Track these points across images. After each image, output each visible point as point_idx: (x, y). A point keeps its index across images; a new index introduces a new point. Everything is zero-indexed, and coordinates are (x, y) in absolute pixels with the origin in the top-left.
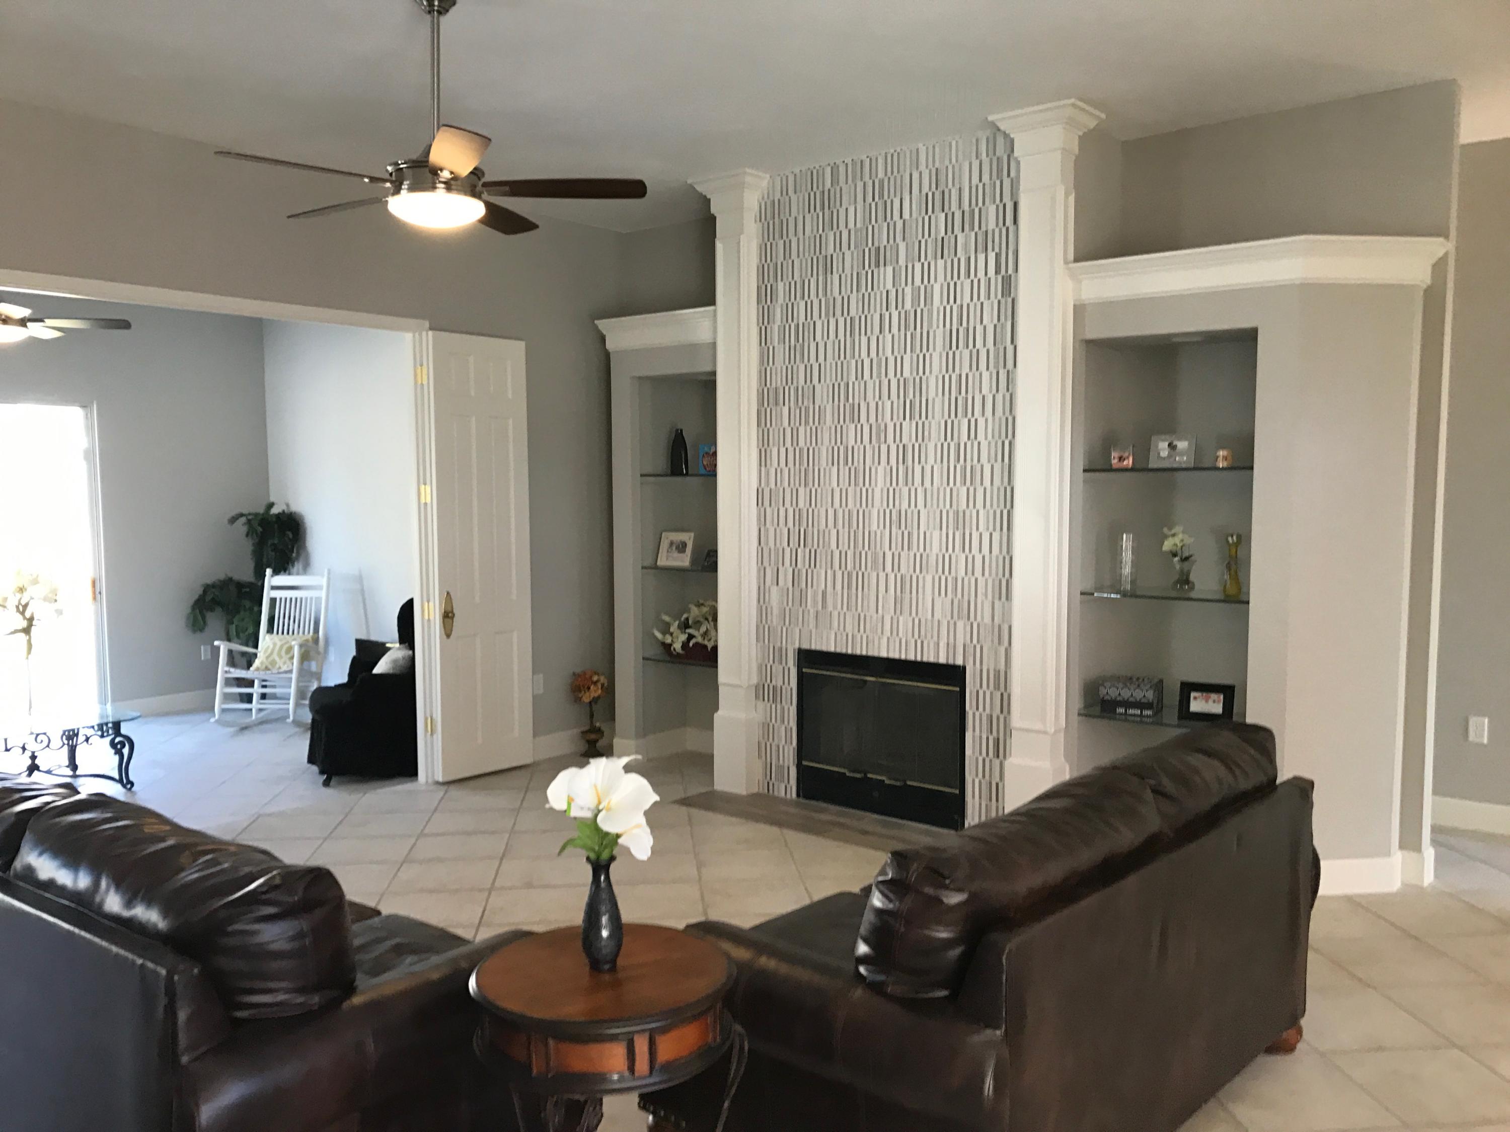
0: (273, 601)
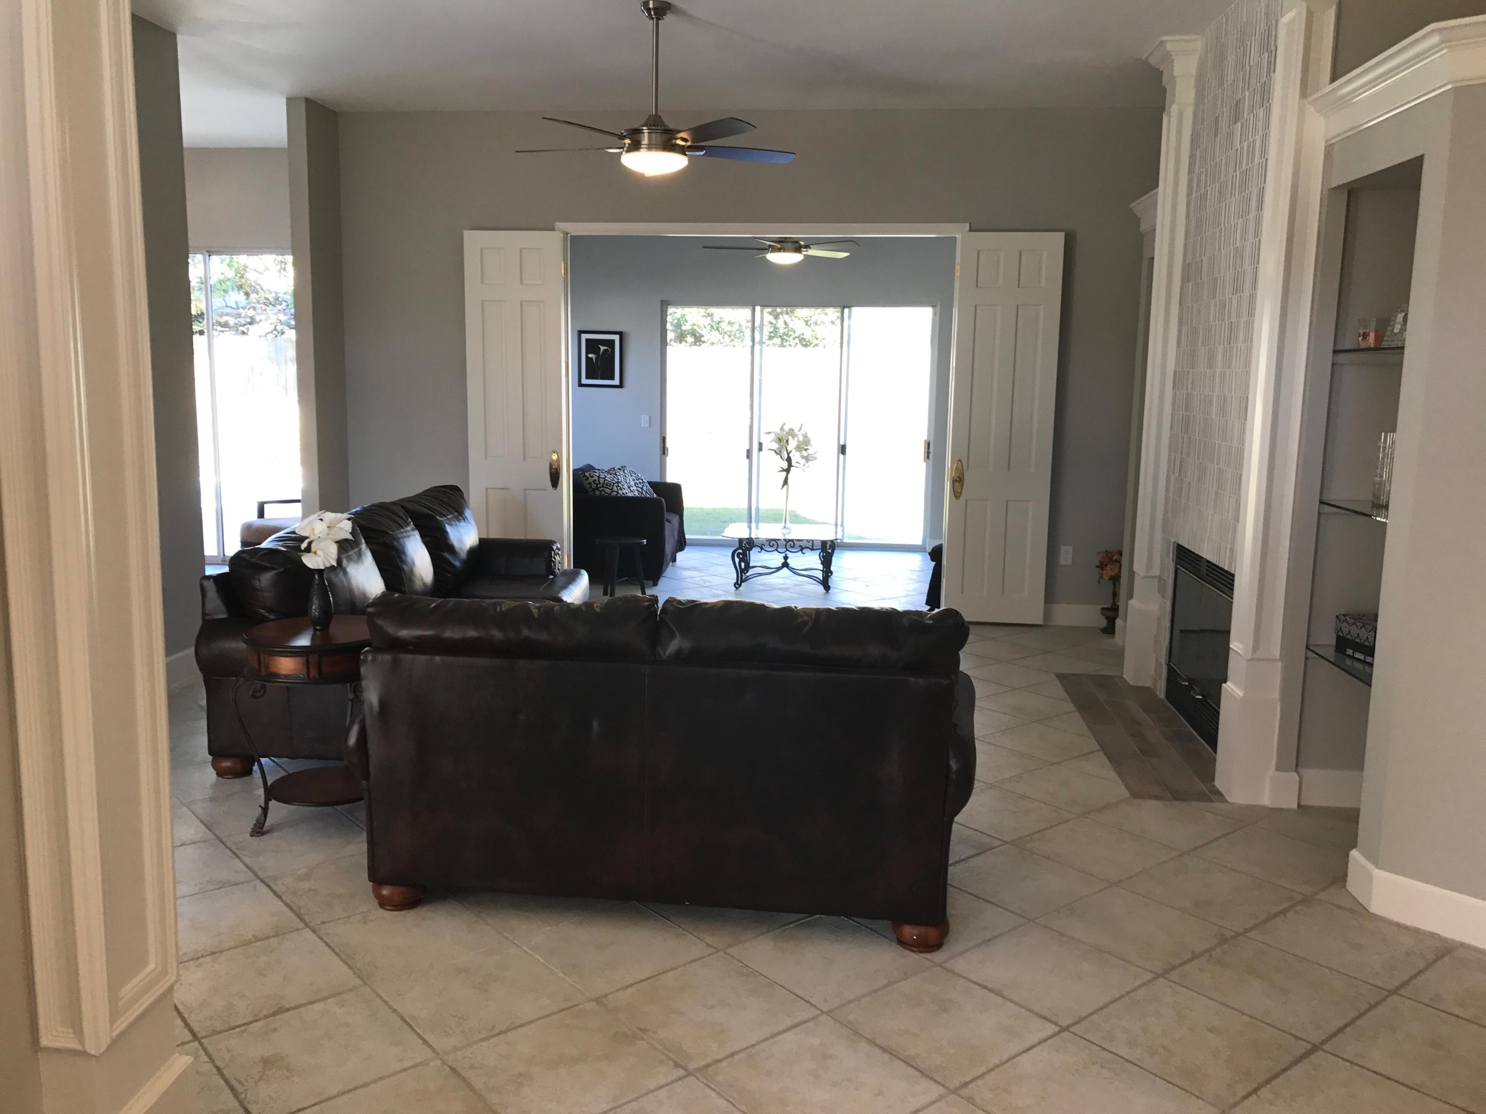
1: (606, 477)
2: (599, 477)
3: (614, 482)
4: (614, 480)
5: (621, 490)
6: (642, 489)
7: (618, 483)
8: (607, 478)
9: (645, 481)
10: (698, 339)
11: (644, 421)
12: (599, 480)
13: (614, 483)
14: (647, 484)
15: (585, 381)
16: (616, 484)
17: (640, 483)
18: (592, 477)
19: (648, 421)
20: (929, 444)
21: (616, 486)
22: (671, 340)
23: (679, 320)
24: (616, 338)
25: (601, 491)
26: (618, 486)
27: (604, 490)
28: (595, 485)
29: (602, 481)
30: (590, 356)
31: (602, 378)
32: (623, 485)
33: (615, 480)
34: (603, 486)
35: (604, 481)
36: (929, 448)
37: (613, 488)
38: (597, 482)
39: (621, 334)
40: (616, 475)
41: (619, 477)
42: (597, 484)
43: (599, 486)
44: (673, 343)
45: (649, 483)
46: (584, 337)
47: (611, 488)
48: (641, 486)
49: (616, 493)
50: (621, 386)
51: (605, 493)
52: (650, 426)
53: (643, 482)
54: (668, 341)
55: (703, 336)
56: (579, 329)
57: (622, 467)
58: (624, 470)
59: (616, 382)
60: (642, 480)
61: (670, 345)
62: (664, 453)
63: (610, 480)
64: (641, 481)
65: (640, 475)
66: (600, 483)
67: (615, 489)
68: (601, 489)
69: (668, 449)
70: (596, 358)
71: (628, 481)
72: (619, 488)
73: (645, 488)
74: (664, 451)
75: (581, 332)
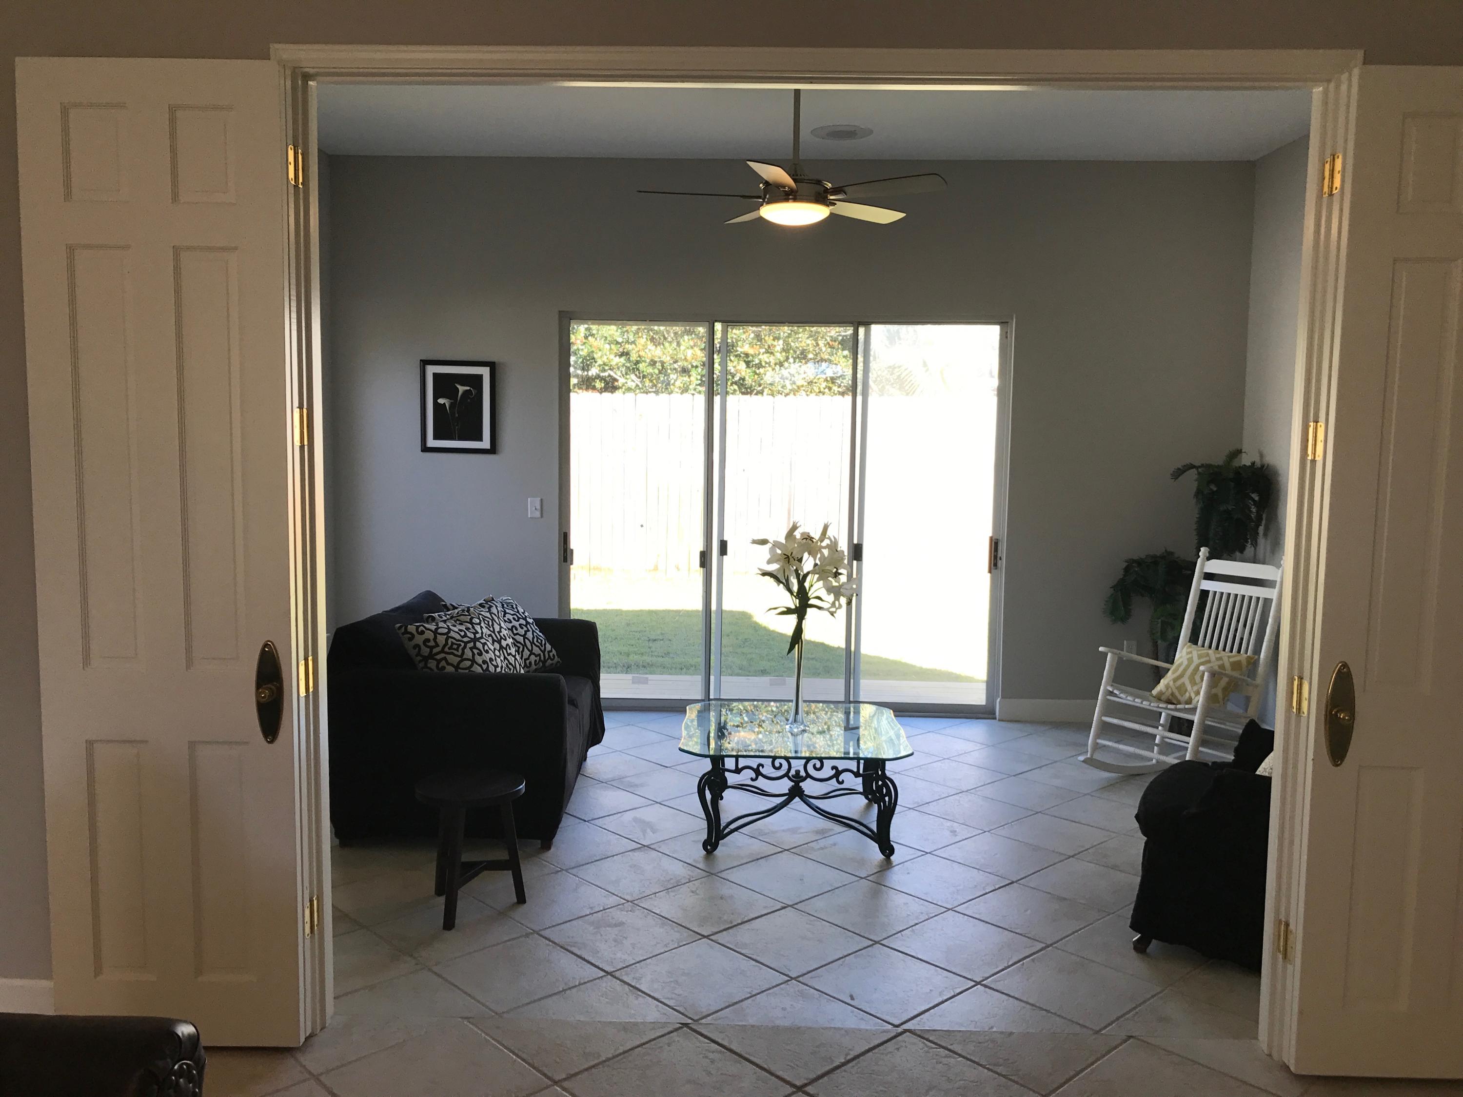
0: (1204, 594)
1: (450, 630)
2: (435, 632)
3: (466, 639)
4: (465, 636)
5: (480, 654)
6: (524, 636)
7: (475, 640)
8: (452, 634)
9: (531, 621)
10: (610, 386)
11: (532, 505)
12: (435, 639)
13: (466, 643)
14: (535, 627)
15: (431, 443)
16: (472, 644)
17: (520, 625)
18: (422, 633)
19: (538, 507)
20: (996, 544)
21: (471, 649)
22: (574, 385)
23: (585, 358)
24: (485, 372)
25: (439, 661)
26: (475, 647)
27: (445, 659)
28: (428, 650)
29: (441, 639)
30: (441, 401)
31: (460, 439)
32: (484, 644)
33: (469, 634)
34: (442, 651)
35: (447, 640)
36: (996, 550)
37: (463, 653)
38: (432, 643)
39: (492, 365)
40: (471, 623)
41: (478, 628)
42: (432, 648)
43: (435, 650)
44: (576, 390)
45: (539, 622)
46: (431, 370)
47: (459, 653)
48: (522, 632)
49: (468, 663)
50: (493, 450)
51: (448, 664)
52: (542, 516)
53: (528, 623)
54: (571, 388)
55: (617, 380)
56: (424, 358)
57: (487, 601)
58: (490, 608)
59: (486, 444)
60: (525, 619)
61: (574, 392)
62: (565, 560)
63: (458, 637)
64: (523, 622)
65: (521, 610)
66: (437, 645)
67: (468, 654)
68: (438, 657)
69: (572, 551)
70: (451, 406)
71: (497, 628)
72: (476, 651)
73: (530, 635)
74: (566, 555)
75: (425, 363)
